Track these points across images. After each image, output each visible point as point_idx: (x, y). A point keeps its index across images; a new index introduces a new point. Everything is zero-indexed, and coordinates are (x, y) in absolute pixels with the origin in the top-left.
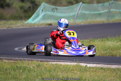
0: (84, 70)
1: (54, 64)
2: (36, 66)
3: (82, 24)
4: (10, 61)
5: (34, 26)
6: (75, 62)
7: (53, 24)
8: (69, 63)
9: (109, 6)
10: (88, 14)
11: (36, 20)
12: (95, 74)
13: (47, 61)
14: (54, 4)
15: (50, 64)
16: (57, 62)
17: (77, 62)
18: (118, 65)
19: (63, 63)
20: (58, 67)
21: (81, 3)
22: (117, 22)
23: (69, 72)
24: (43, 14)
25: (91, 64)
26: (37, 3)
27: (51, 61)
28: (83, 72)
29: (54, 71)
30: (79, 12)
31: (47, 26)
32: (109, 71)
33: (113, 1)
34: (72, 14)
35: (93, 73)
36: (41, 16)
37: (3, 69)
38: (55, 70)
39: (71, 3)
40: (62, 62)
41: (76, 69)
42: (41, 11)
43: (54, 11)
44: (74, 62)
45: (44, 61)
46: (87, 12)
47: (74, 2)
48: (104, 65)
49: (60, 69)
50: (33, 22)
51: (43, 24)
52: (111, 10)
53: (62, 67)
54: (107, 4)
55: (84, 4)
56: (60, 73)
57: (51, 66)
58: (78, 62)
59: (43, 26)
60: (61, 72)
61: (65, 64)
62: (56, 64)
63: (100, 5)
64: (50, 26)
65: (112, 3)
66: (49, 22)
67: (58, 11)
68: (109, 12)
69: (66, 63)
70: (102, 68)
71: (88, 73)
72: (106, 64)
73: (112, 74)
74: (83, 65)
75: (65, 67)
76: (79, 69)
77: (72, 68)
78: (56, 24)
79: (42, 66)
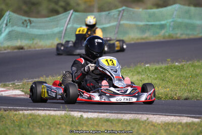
0: (77, 123)
1: (27, 115)
6: (63, 111)
7: (25, 48)
8: (53, 113)
9: (119, 15)
13: (16, 110)
14: (26, 13)
15: (21, 114)
16: (33, 112)
17: (66, 111)
18: (134, 113)
19: (42, 113)
20: (34, 118)
21: (72, 11)
22: (133, 42)
23: (53, 127)
24: (7, 31)
25: (90, 114)
27: (22, 110)
29: (27, 126)
30: (69, 26)
31: (16, 51)
32: (120, 125)
33: (124, 8)
34: (56, 30)
36: (4, 34)
38: (28, 125)
39: (56, 12)
40: (41, 110)
41: (65, 121)
42: (4, 26)
43: (27, 26)
44: (60, 110)
45: (11, 110)
47: (60, 10)
48: (111, 115)
49: (36, 122)
51: (8, 47)
52: (122, 22)
53: (42, 120)
54: (114, 12)
55: (76, 14)
56: (38, 130)
57: (22, 117)
58: (68, 111)
59: (9, 51)
60: (39, 128)
61: (46, 114)
62: (31, 115)
63: (104, 13)
64: (21, 50)
65: (123, 10)
66: (18, 43)
67: (33, 24)
68: (119, 25)
69: (48, 112)
70: (107, 120)
72: (115, 113)
74: (76, 114)
75: (46, 119)
76: (69, 121)
77: (58, 121)
78: (30, 47)
79: (6, 118)
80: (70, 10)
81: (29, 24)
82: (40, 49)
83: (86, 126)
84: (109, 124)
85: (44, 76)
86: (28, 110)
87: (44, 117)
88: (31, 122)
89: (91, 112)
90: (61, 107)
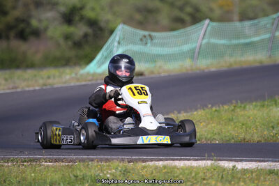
0: (230, 178)
1: (160, 167)
2: (118, 173)
3: (213, 69)
4: (57, 164)
7: (146, 73)
8: (194, 164)
10: (224, 45)
13: (144, 161)
15: (151, 167)
17: (212, 160)
20: (170, 172)
21: (207, 21)
23: (197, 183)
25: (244, 163)
27: (152, 160)
28: (230, 183)
30: (205, 41)
34: (186, 48)
35: (253, 185)
37: (45, 182)
40: (177, 160)
41: (213, 175)
42: (116, 44)
43: (146, 43)
44: (204, 160)
45: (137, 161)
46: (222, 42)
48: (274, 164)
49: (174, 177)
53: (181, 174)
55: (214, 24)
57: (154, 171)
58: (216, 160)
61: (185, 165)
62: (165, 167)
64: (140, 77)
67: (154, 41)
68: (274, 37)
69: (187, 163)
70: (271, 172)
71: (242, 184)
74: (227, 164)
75: (186, 172)
76: (219, 175)
77: (201, 174)
78: (152, 72)
79: (131, 171)
81: (149, 41)
82: (166, 74)
83: (243, 181)
84: (274, 176)
85: (176, 112)
87: (183, 170)
88: (166, 176)
89: (246, 161)
90: (206, 155)
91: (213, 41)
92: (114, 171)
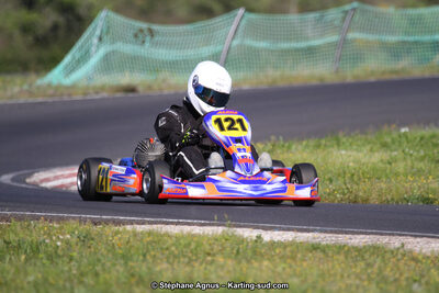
0: (250, 253)
1: (142, 233)
2: (74, 240)
3: (246, 87)
5: (70, 95)
6: (219, 225)
7: (140, 89)
8: (197, 230)
9: (344, 19)
10: (265, 50)
11: (79, 75)
12: (290, 267)
13: (118, 223)
14: (145, 14)
15: (128, 232)
16: (155, 226)
17: (224, 225)
18: (372, 233)
19: (174, 230)
20: (158, 240)
21: (241, 11)
22: (372, 79)
23: (196, 260)
24: (102, 52)
25: (276, 232)
26: (82, 11)
27: (131, 223)
28: (248, 261)
29: (141, 258)
30: (235, 43)
31: (119, 95)
32: (342, 257)
33: (355, 4)
34: (206, 51)
35: (283, 265)
36: (94, 60)
38: (144, 256)
39: (205, 12)
40: (172, 223)
41: (224, 248)
42: (95, 41)
43: (144, 42)
44: (213, 225)
45: (107, 222)
46: (262, 44)
47: (217, 7)
48: (322, 235)
49: (162, 249)
50: (67, 81)
51: (102, 88)
52: (351, 36)
53: (173, 245)
54: (333, 14)
55: (252, 16)
56: (165, 265)
57: (132, 239)
58: (230, 226)
59: (105, 95)
60: (168, 262)
61: (182, 231)
62: (150, 233)
63: (311, 16)
64: (131, 95)
65: (354, 9)
66: (126, 79)
67: (156, 39)
68: (344, 41)
69: (187, 229)
70: (315, 247)
71: (266, 263)
72: (331, 232)
73: (351, 267)
74: (248, 233)
75: (183, 242)
76: (232, 249)
77: (207, 247)
78: (150, 87)
79: (97, 239)
80: (238, 7)
81: (148, 38)
82: (172, 92)
83: (269, 259)
84: (319, 254)
86: (143, 223)
87: (178, 238)
88: (150, 247)
89: (280, 229)
90: (216, 218)
91: (249, 42)
92: (68, 236)
